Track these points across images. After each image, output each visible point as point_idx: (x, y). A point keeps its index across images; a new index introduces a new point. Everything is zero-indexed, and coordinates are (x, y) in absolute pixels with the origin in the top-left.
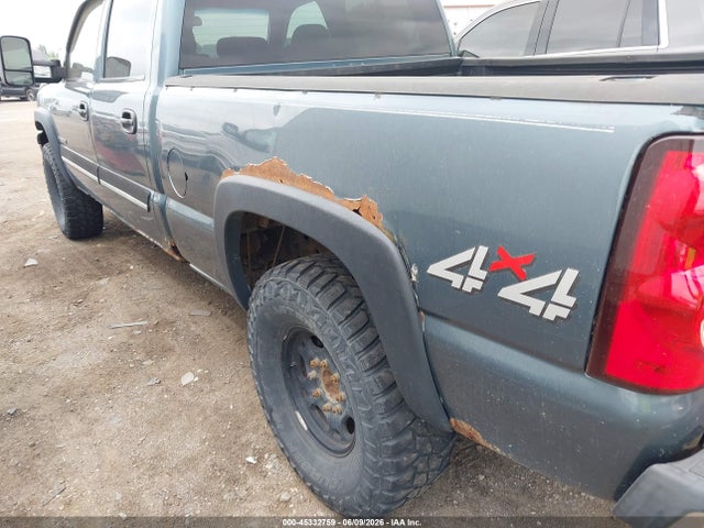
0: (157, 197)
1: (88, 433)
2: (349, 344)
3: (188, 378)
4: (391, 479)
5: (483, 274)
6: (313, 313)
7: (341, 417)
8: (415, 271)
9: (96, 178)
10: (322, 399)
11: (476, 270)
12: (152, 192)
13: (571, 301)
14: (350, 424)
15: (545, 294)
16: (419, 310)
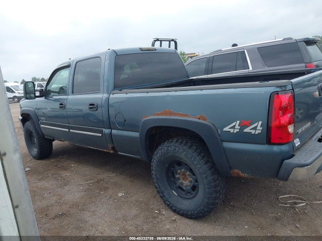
0: (107, 131)
1: (95, 215)
2: (197, 158)
3: (120, 195)
4: (214, 196)
5: (239, 127)
6: (183, 152)
7: (190, 187)
8: (219, 131)
9: (67, 130)
10: (182, 184)
11: (237, 127)
12: (104, 130)
13: (261, 128)
14: (194, 188)
15: (255, 128)
16: (222, 141)
